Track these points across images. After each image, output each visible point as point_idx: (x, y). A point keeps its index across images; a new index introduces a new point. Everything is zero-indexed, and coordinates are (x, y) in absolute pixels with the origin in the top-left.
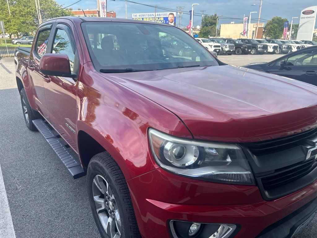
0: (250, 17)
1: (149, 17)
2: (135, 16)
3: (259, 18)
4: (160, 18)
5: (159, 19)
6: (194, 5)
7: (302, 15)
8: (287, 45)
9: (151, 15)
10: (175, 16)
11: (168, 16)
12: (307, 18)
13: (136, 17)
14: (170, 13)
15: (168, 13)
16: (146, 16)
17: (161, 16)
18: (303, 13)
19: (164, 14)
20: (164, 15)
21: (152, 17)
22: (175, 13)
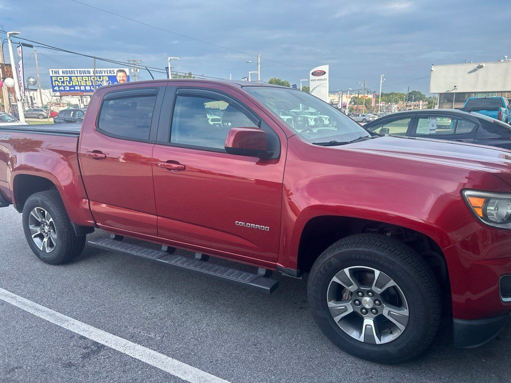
0: (250, 78)
1: (82, 75)
2: (55, 73)
3: (259, 80)
4: (103, 76)
5: (100, 78)
6: (170, 59)
7: (312, 77)
8: (302, 117)
9: (84, 72)
10: (128, 74)
11: (115, 74)
12: (318, 80)
13: (58, 75)
14: (118, 69)
15: (116, 70)
16: (76, 73)
17: (103, 74)
18: (312, 74)
19: (108, 71)
20: (108, 73)
21: (87, 75)
22: (127, 70)
